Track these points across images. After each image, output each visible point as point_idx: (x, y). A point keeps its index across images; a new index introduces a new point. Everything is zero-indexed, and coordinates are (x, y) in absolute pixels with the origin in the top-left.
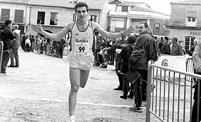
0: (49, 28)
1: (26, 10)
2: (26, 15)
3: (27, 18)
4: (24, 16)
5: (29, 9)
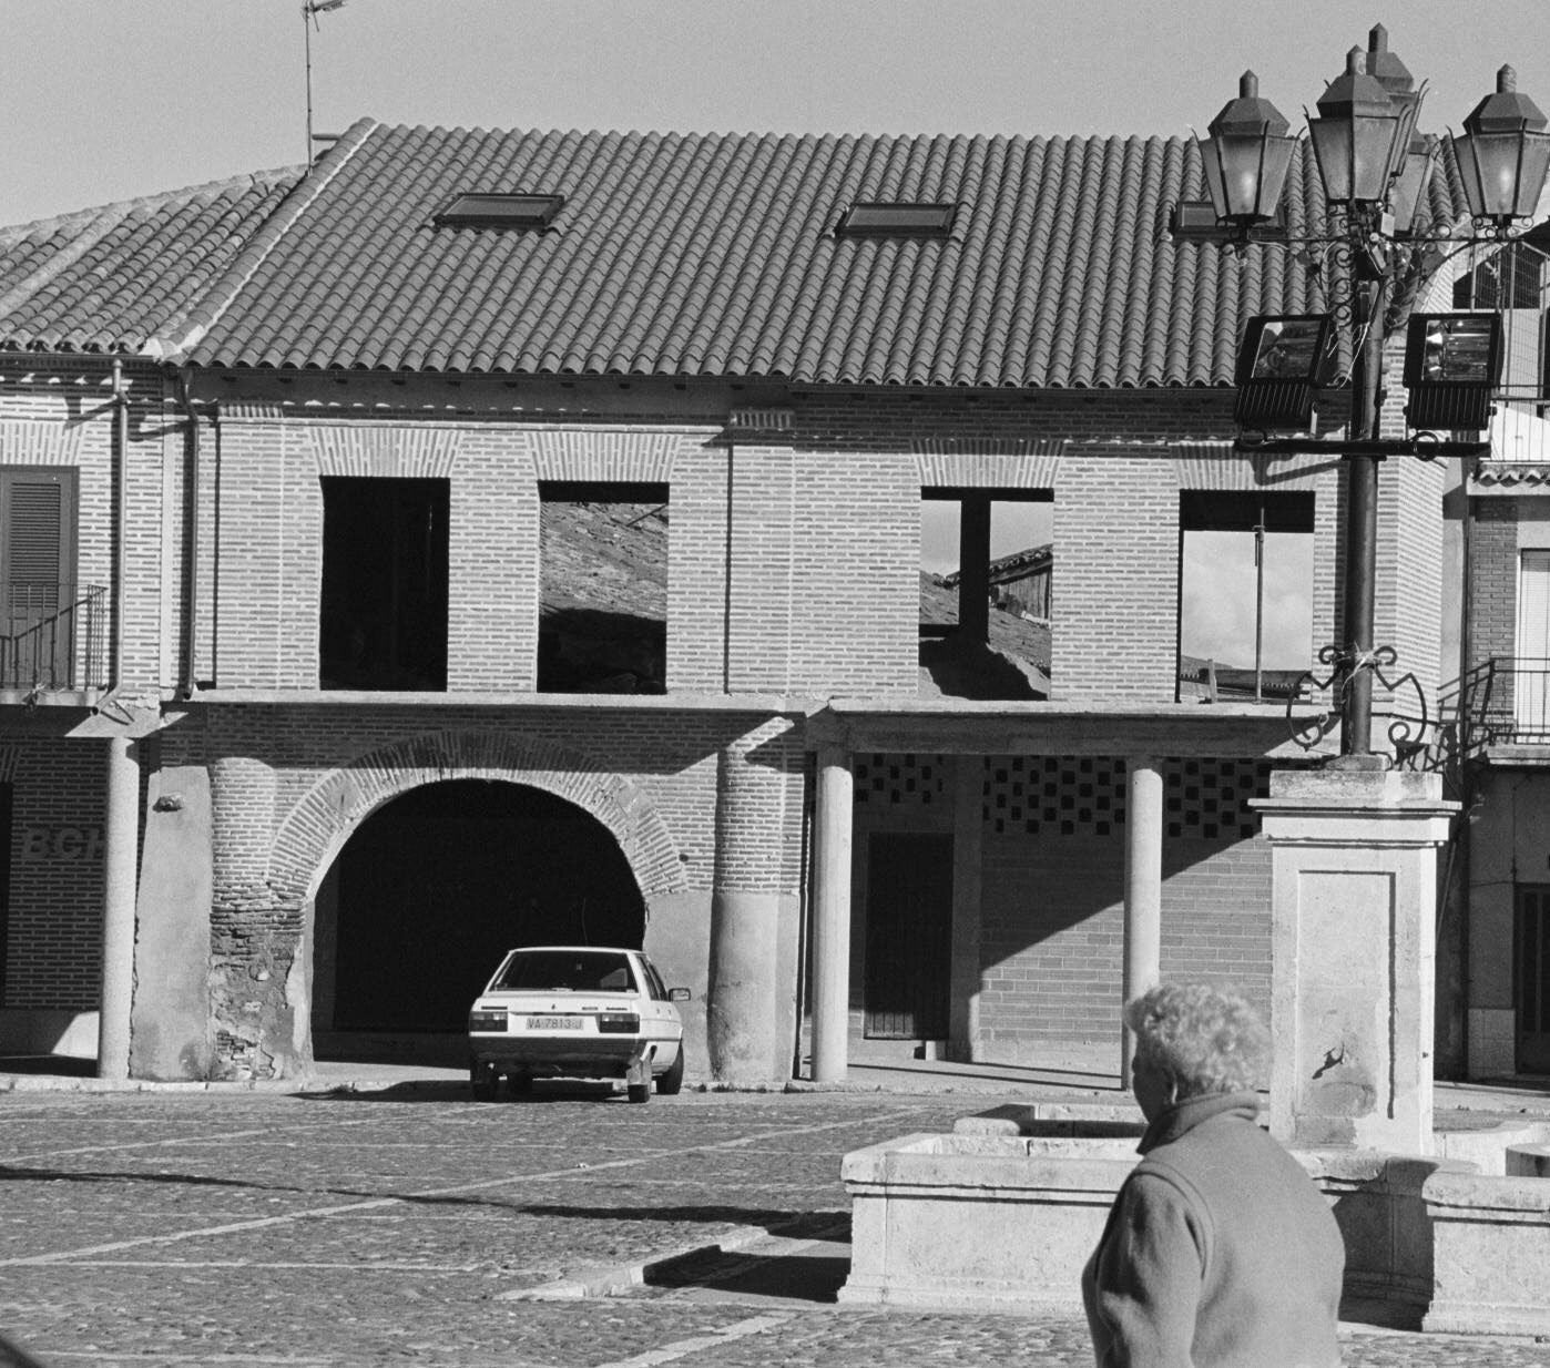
1: (123, 463)
4: (94, 568)
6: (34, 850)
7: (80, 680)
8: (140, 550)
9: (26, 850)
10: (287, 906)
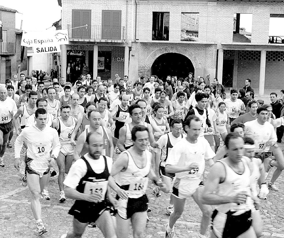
0: (179, 48)
1: (127, 10)
2: (127, 21)
3: (128, 29)
4: (123, 24)
5: (133, 7)
6: (114, 60)
7: (122, 38)
8: (129, 21)
9: (113, 60)
10: (148, 69)
